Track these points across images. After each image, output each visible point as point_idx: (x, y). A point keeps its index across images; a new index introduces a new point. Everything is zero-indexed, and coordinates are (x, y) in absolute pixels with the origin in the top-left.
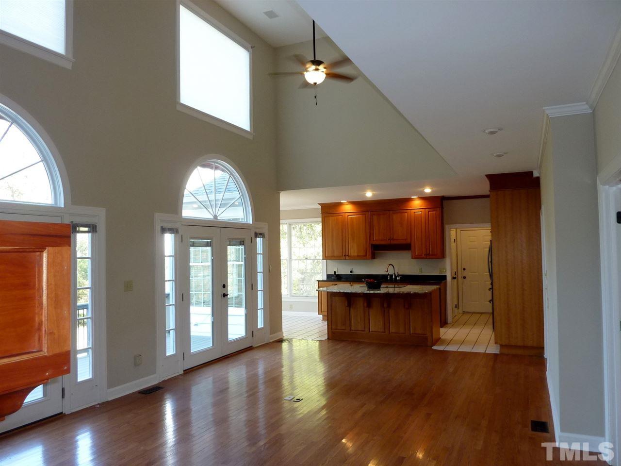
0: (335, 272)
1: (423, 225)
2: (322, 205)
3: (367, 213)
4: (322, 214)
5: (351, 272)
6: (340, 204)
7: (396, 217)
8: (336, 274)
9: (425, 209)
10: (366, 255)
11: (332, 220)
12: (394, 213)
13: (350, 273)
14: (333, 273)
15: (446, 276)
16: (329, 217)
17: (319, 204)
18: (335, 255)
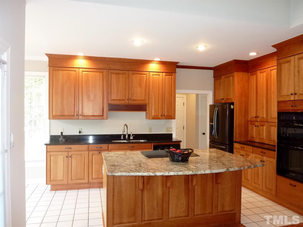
0: (62, 133)
1: (160, 87)
2: (50, 56)
3: (105, 71)
4: (50, 66)
5: (80, 132)
6: (73, 57)
7: (135, 78)
8: (64, 134)
9: (162, 72)
10: (103, 116)
11: (61, 74)
12: (133, 74)
13: (79, 134)
14: (60, 134)
15: (171, 135)
16: (59, 70)
17: (46, 54)
18: (66, 114)
